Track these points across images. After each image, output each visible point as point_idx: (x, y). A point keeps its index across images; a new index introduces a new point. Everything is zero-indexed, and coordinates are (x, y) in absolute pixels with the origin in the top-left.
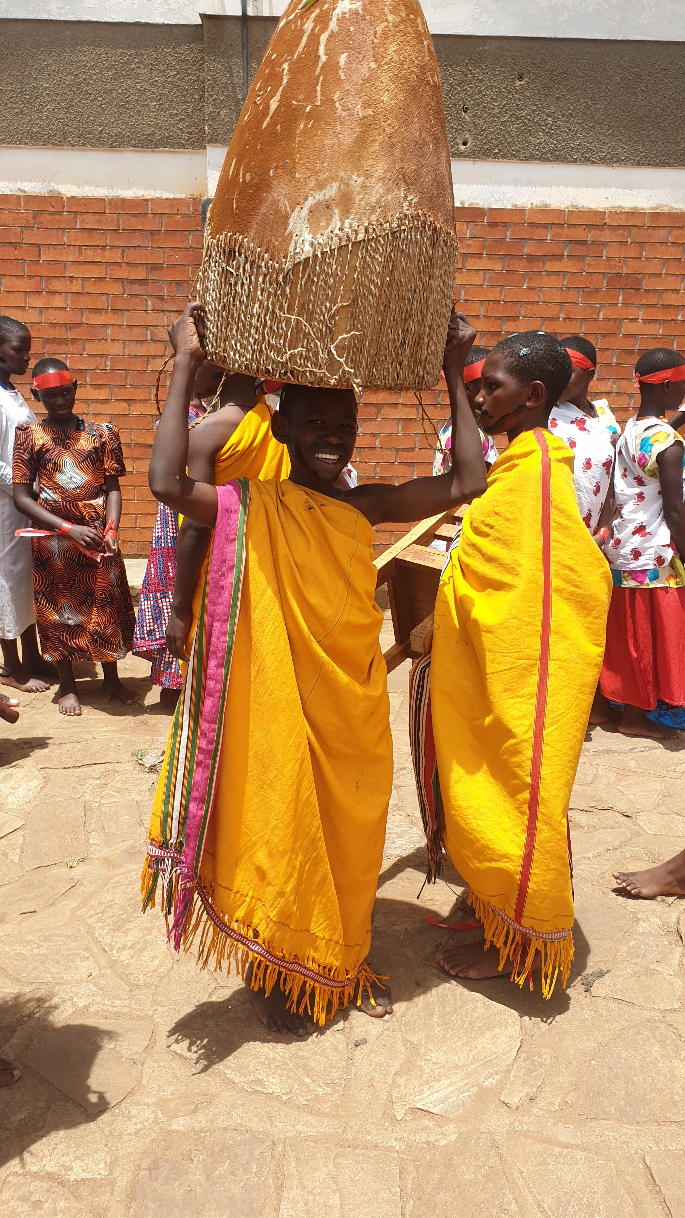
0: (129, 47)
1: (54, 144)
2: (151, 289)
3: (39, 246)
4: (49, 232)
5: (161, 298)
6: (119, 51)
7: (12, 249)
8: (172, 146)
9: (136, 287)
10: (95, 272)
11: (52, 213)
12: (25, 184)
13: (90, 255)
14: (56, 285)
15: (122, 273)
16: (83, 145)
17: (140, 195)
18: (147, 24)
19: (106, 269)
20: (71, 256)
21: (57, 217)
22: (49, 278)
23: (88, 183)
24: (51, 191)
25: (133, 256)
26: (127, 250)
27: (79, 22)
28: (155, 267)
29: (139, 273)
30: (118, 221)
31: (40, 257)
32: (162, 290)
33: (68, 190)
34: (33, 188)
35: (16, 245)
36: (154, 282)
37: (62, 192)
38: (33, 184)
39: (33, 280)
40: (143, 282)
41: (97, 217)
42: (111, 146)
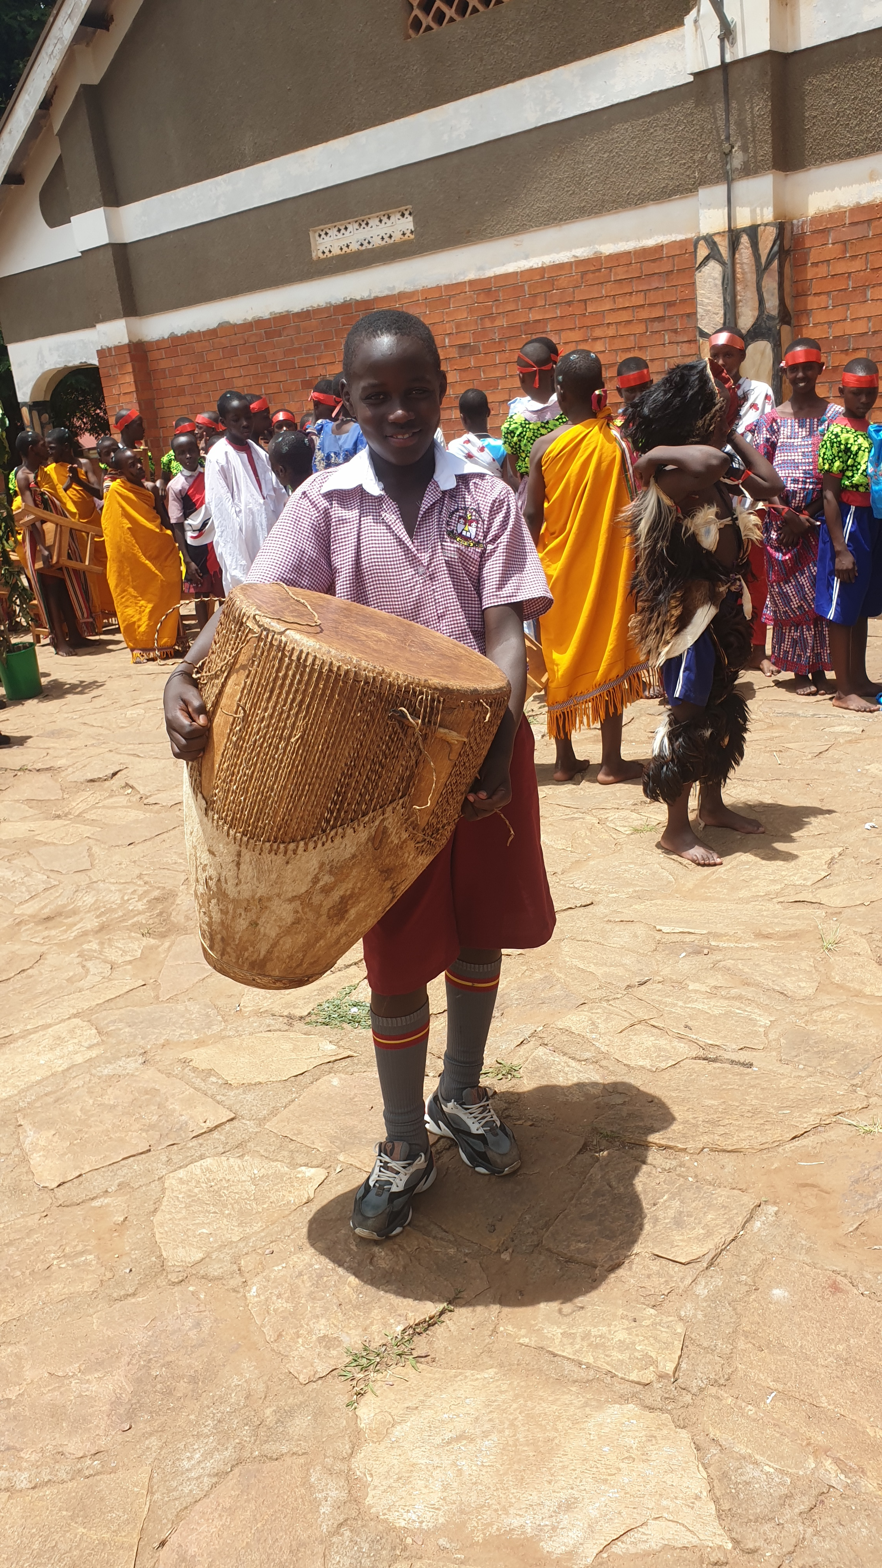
0: (649, 115)
1: (596, 213)
2: (667, 324)
3: (585, 301)
4: (592, 287)
5: (675, 331)
6: (640, 121)
7: (567, 307)
8: (682, 193)
9: (656, 324)
10: (625, 316)
11: (594, 272)
12: (578, 250)
13: (622, 302)
14: (598, 332)
15: (645, 314)
16: (616, 208)
17: (659, 241)
18: (661, 92)
19: (633, 311)
20: (607, 305)
21: (597, 274)
22: (593, 327)
23: (622, 240)
24: (595, 253)
25: (653, 297)
26: (648, 293)
27: (612, 106)
28: (671, 304)
29: (658, 312)
30: (641, 268)
31: (586, 310)
32: (676, 324)
33: (608, 249)
34: (583, 253)
35: (569, 303)
36: (670, 317)
37: (603, 251)
38: (582, 250)
39: (582, 330)
40: (660, 319)
41: (626, 268)
42: (636, 204)
